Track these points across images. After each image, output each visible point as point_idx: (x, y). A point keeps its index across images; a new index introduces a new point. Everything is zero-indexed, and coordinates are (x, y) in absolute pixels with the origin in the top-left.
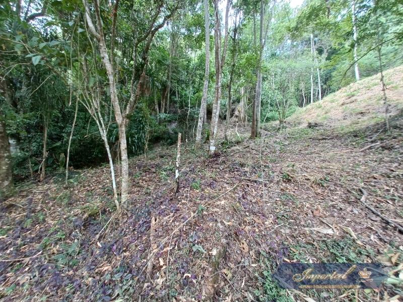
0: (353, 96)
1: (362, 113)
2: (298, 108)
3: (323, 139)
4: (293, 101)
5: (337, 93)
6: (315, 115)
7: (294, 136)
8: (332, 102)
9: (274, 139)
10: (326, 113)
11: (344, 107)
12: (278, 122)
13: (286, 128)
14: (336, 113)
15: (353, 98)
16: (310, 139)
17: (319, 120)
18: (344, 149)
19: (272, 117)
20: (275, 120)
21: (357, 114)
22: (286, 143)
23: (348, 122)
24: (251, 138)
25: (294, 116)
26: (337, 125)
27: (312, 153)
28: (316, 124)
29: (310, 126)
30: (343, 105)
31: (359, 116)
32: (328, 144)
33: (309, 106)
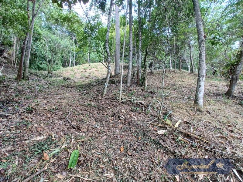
0: (86, 69)
1: (87, 78)
2: (62, 67)
3: (68, 87)
4: (59, 62)
5: (81, 66)
6: (69, 73)
7: (53, 83)
8: (78, 69)
9: (38, 83)
10: (74, 74)
11: (82, 73)
12: (47, 72)
13: (52, 77)
14: (78, 75)
15: (86, 70)
16: (61, 86)
17: (70, 77)
18: (74, 93)
19: (44, 68)
20: (46, 70)
21: (86, 78)
22: (45, 87)
23: (82, 80)
24: (16, 80)
25: (58, 71)
26: (77, 81)
27: (57, 94)
28: (68, 78)
29: (65, 79)
30: (82, 72)
31: (86, 79)
32: (68, 90)
33: (68, 68)
